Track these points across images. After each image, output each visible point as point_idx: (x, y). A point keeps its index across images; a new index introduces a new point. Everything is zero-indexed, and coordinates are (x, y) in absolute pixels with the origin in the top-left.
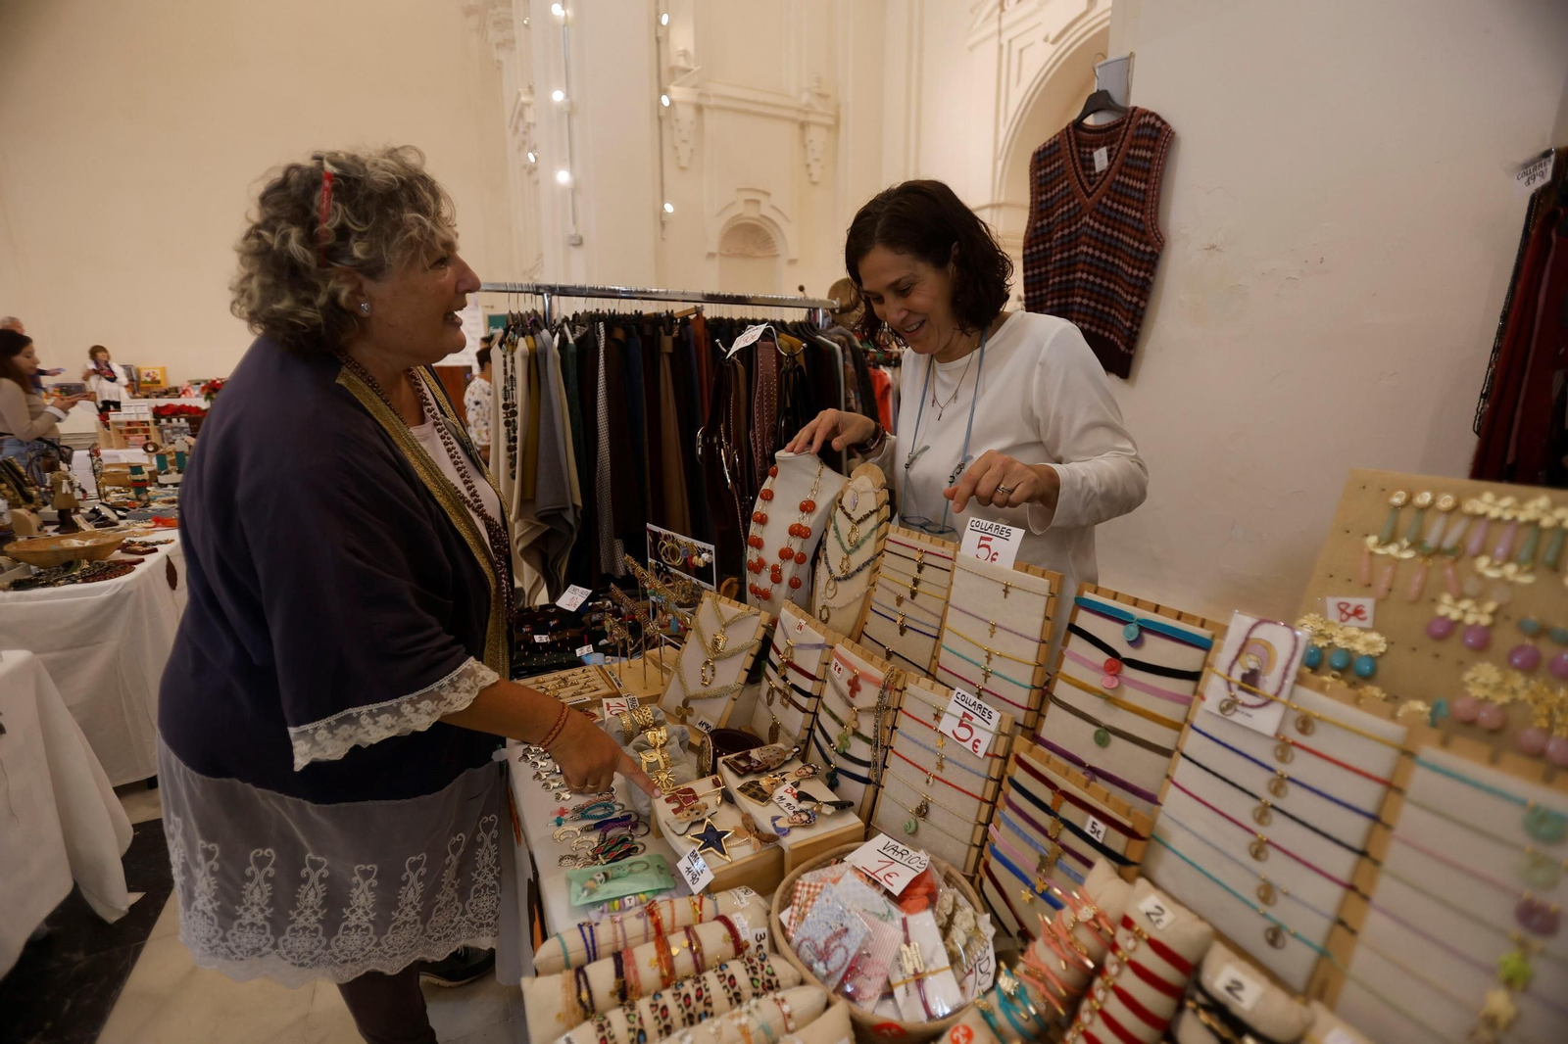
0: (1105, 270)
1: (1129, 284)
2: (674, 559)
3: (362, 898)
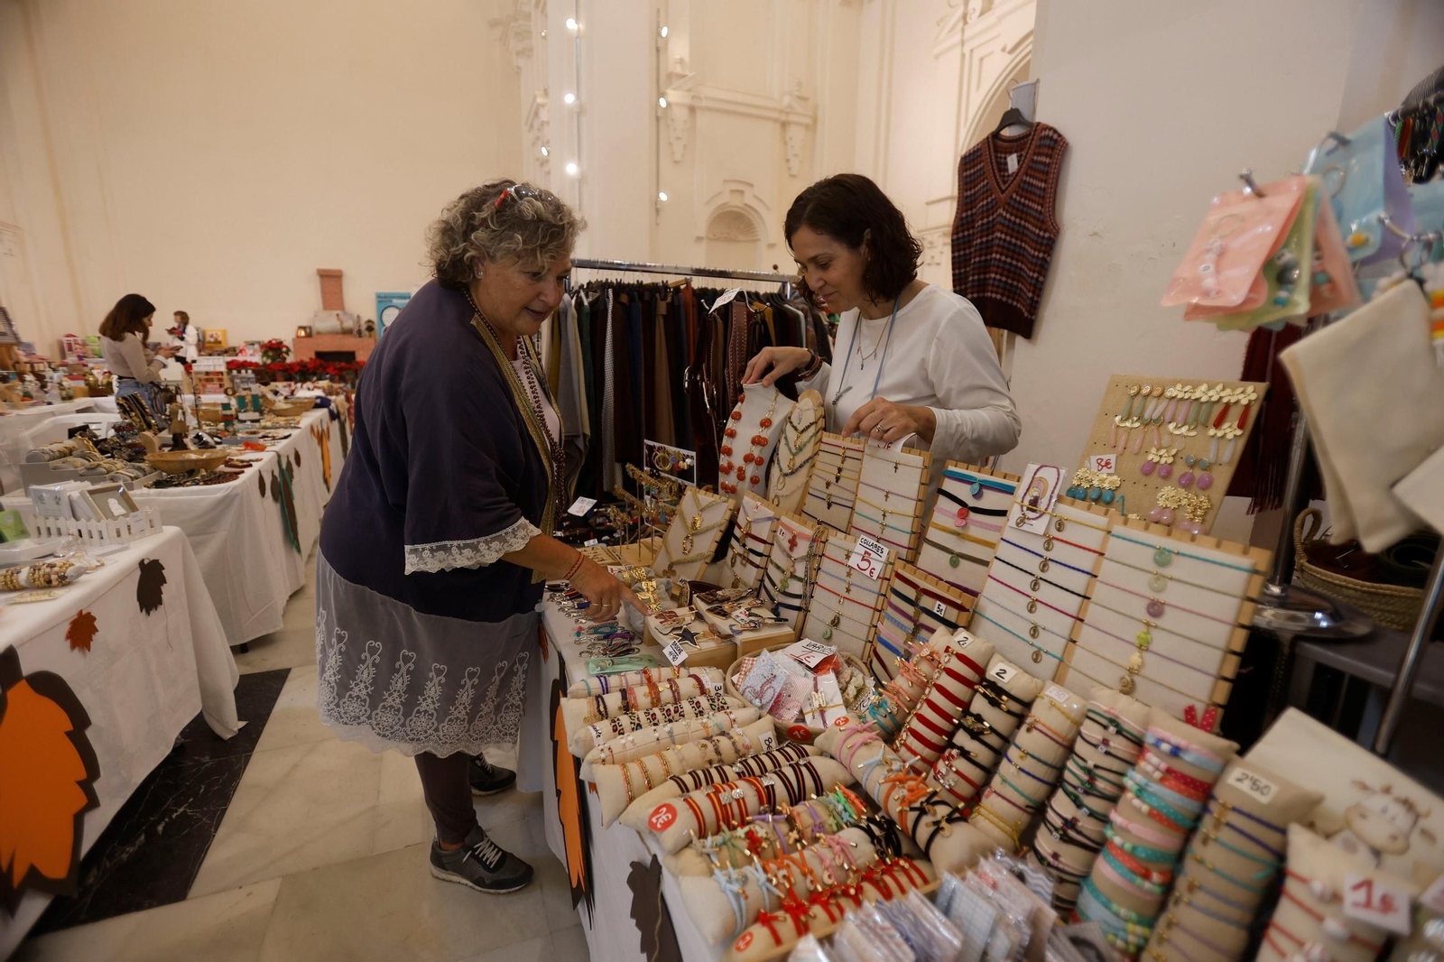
0: (1014, 251)
1: (1032, 263)
2: (665, 465)
3: (433, 690)
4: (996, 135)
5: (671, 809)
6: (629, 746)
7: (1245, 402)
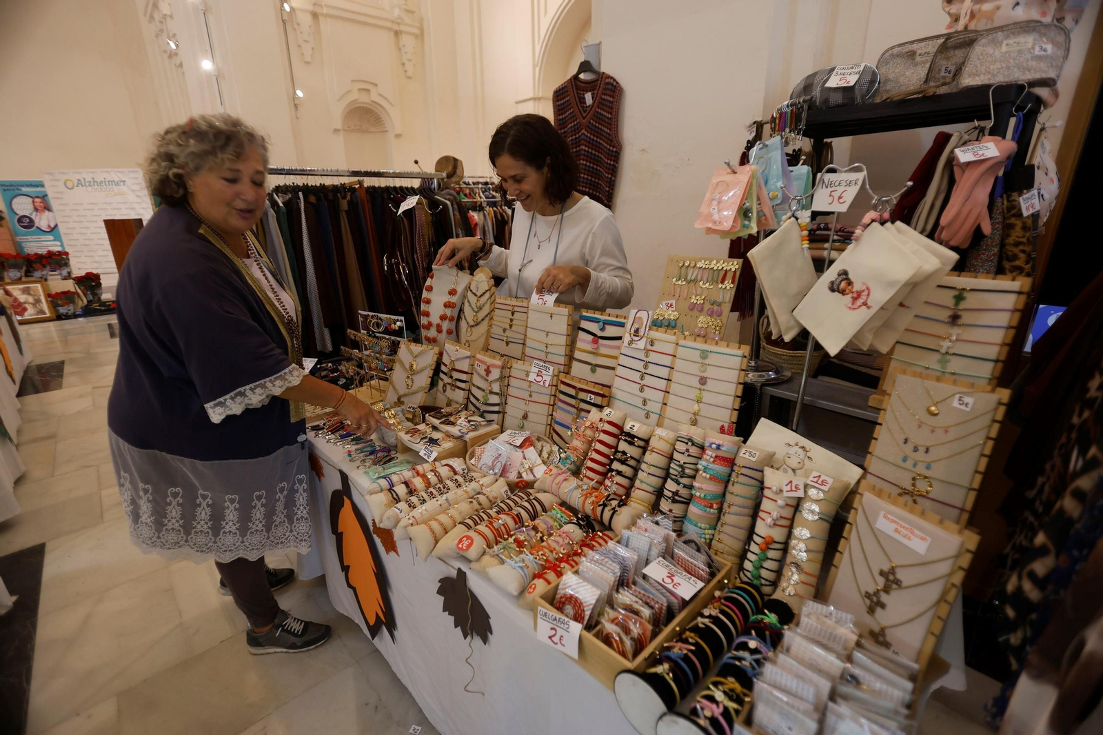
0: (594, 159)
1: (607, 168)
2: (378, 328)
3: (231, 515)
4: (576, 77)
5: (468, 538)
6: (424, 513)
7: (733, 270)
